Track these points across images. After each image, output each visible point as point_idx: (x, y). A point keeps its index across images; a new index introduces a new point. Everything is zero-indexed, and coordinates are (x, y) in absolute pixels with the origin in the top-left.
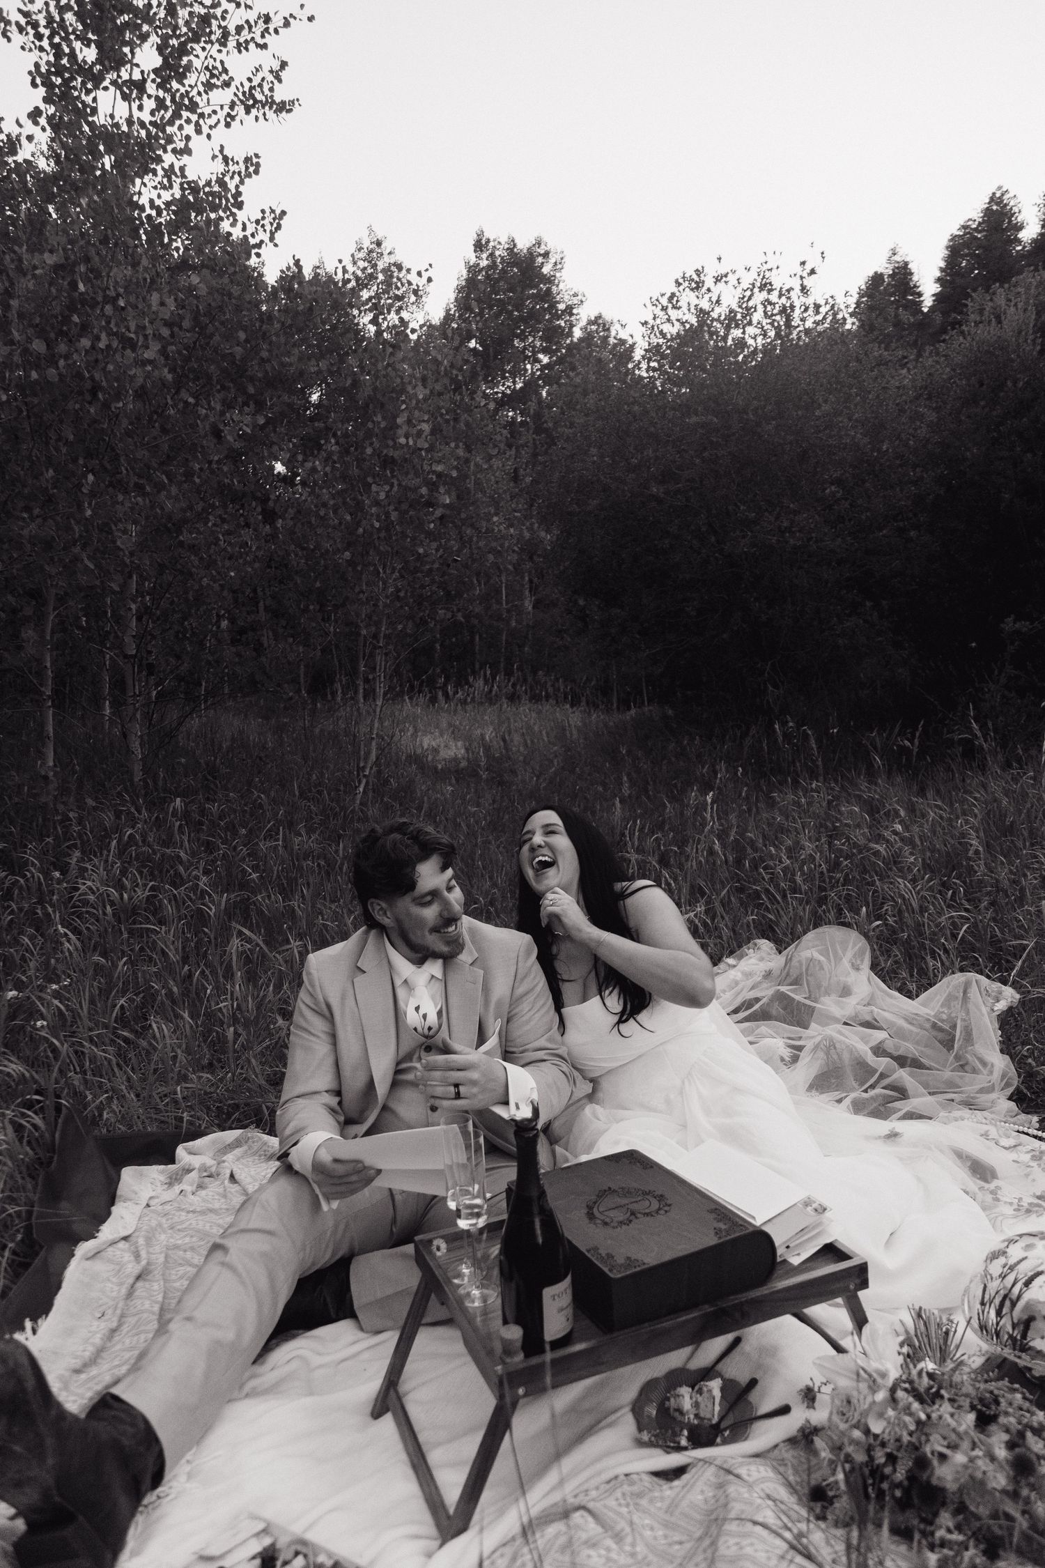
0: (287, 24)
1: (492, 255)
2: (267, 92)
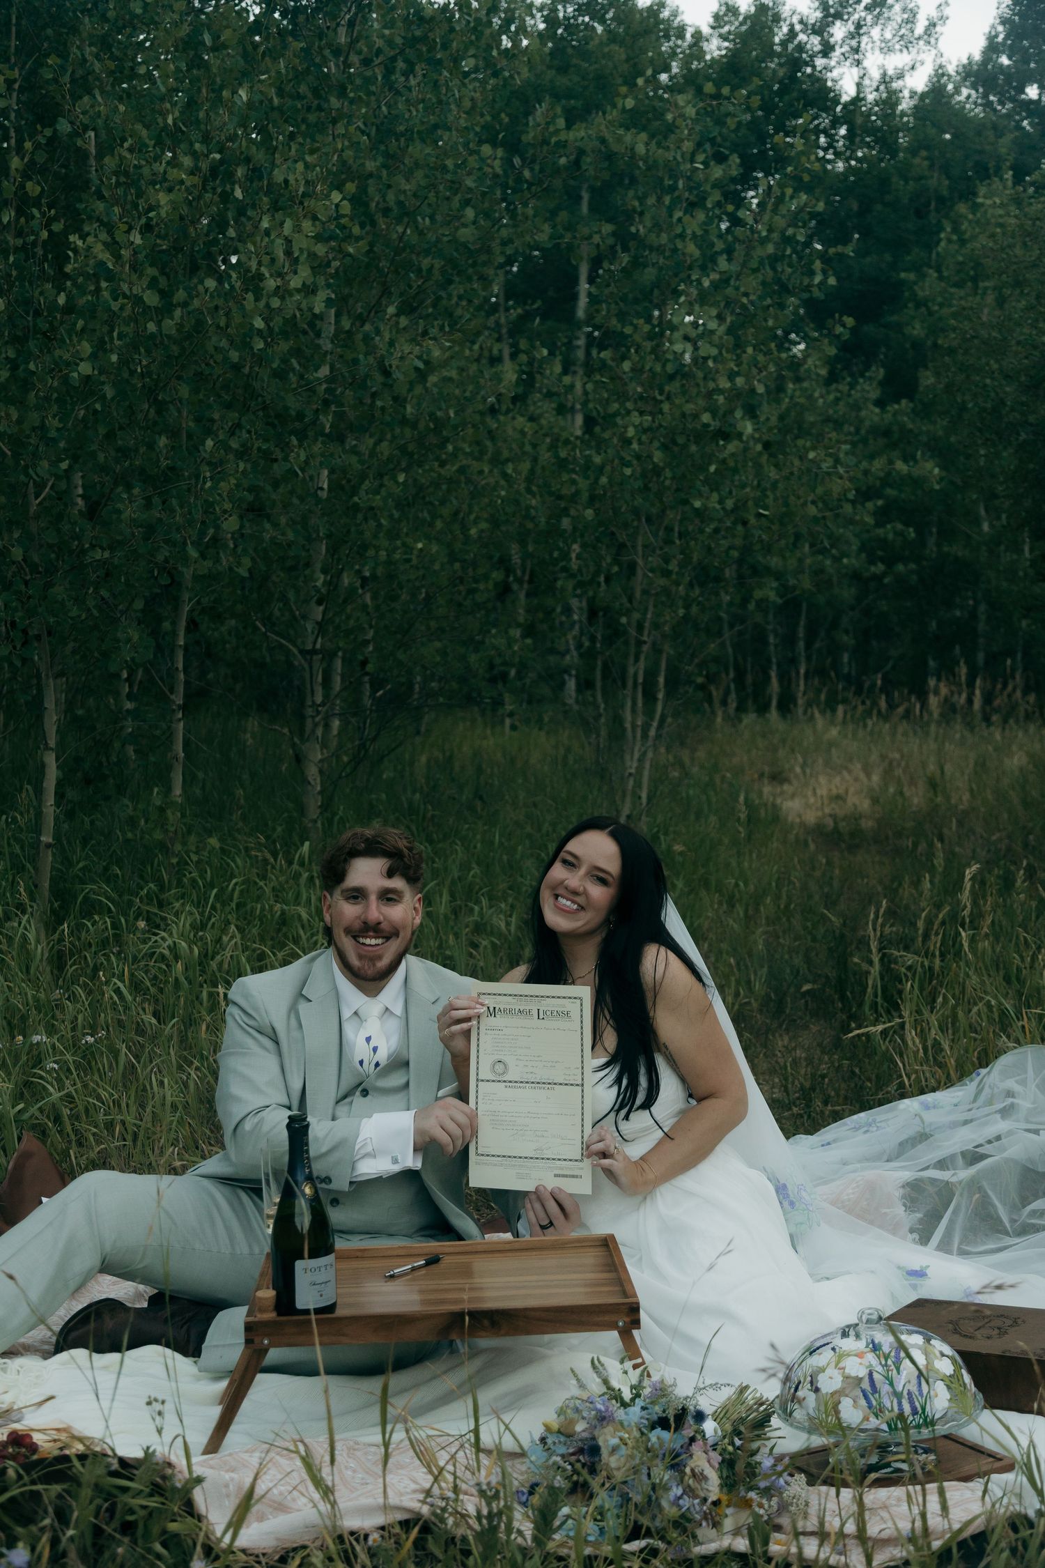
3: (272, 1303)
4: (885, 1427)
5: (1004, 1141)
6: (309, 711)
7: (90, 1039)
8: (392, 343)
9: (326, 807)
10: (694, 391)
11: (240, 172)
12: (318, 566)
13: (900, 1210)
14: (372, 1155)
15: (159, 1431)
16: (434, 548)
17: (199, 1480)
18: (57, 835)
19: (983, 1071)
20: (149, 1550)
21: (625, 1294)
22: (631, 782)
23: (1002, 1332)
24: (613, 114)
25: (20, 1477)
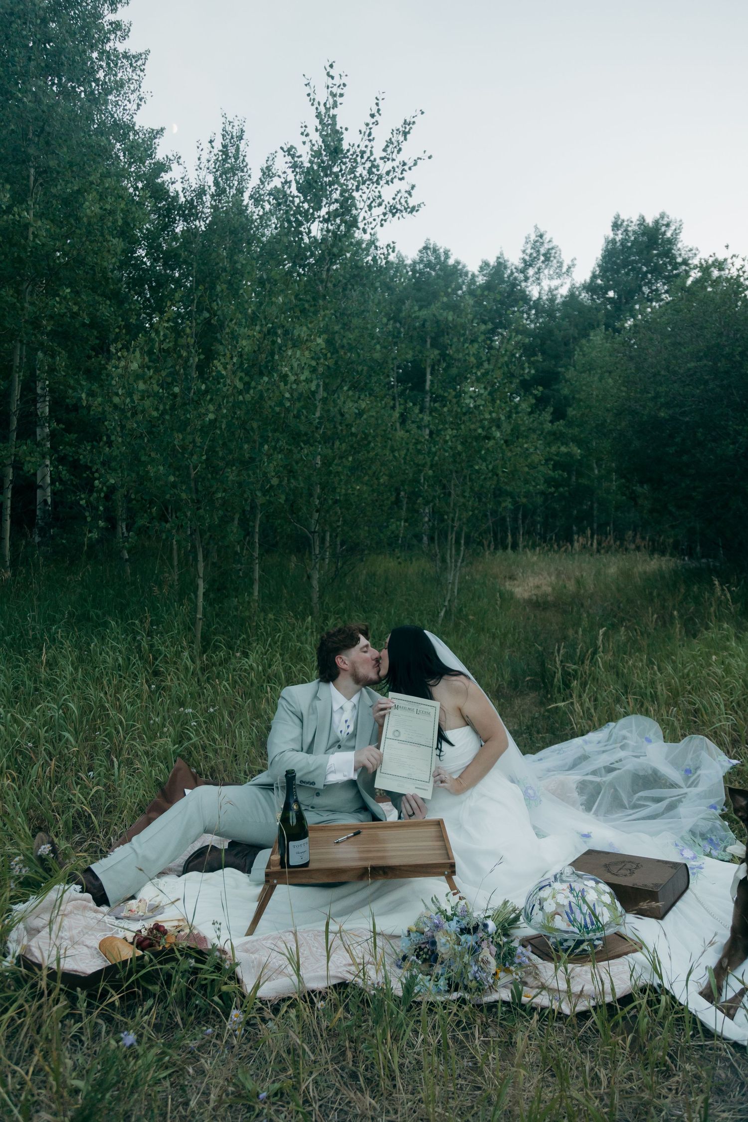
0: (415, 164)
1: (626, 231)
2: (404, 203)
3: (278, 862)
4: (577, 931)
5: (623, 762)
6: (313, 557)
7: (212, 710)
8: (344, 403)
9: (320, 597)
10: (474, 420)
11: (279, 332)
12: (316, 496)
13: (576, 795)
14: (334, 772)
15: (219, 937)
16: (365, 488)
17: (237, 964)
18: (204, 615)
19: (612, 724)
20: (212, 1001)
21: (449, 859)
22: (450, 586)
23: (632, 873)
24: (438, 304)
25: (151, 960)
